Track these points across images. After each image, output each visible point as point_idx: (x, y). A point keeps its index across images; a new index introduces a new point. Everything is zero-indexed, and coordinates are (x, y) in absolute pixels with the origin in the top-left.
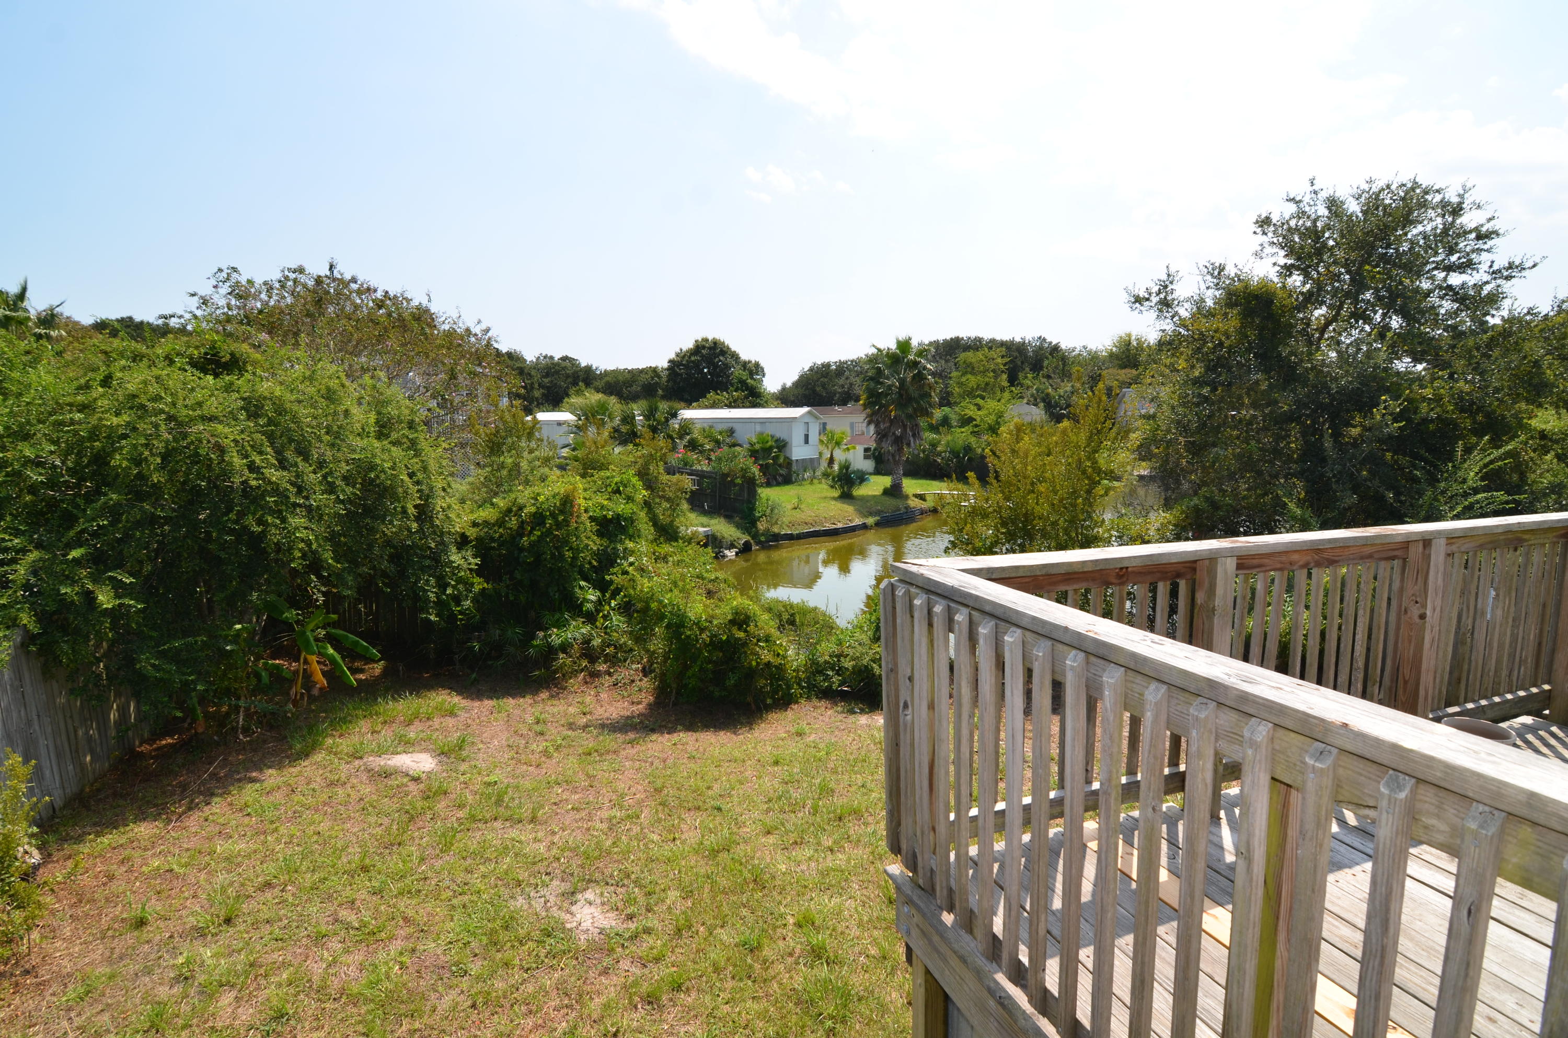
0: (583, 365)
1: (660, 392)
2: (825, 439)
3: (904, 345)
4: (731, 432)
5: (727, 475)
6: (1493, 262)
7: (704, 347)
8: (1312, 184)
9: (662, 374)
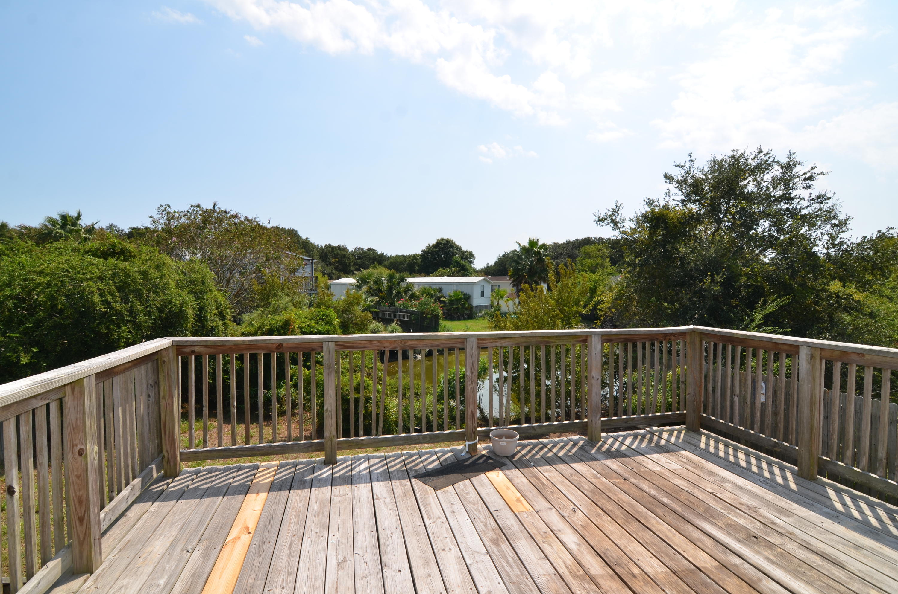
0: (379, 253)
1: (417, 268)
2: (494, 294)
3: (533, 243)
4: (440, 290)
5: (424, 313)
6: (811, 194)
7: (441, 243)
8: (690, 156)
9: (418, 258)
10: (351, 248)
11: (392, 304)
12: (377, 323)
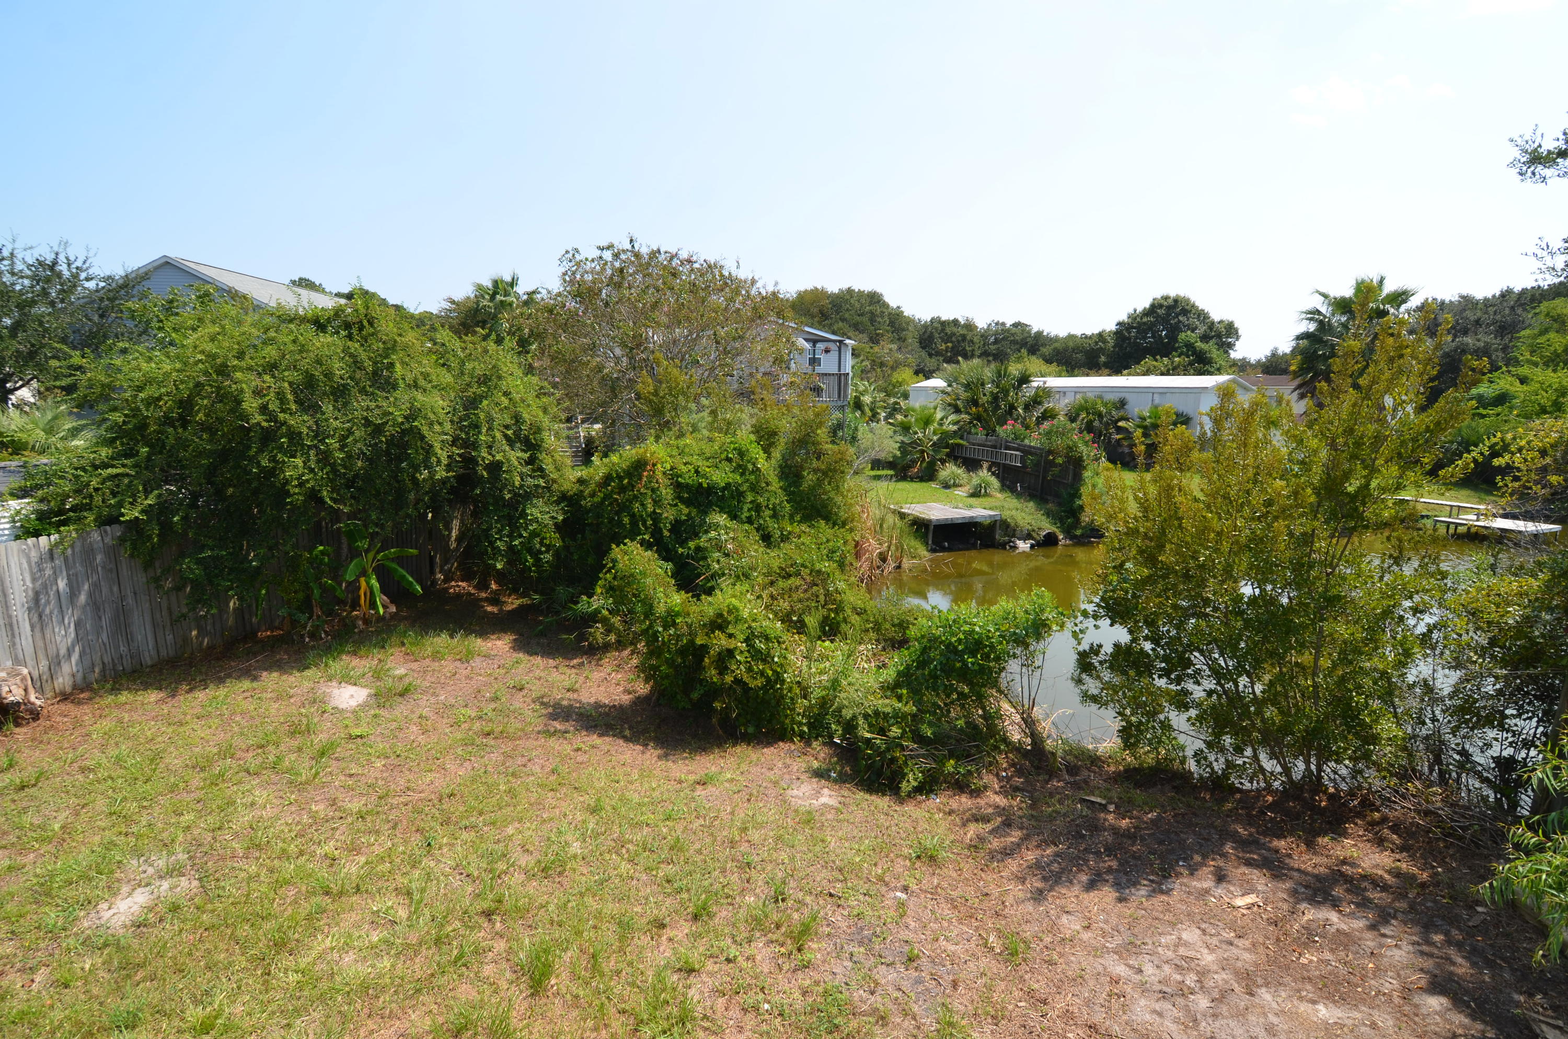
5: (1051, 452)
9: (1109, 339)
10: (981, 323)
11: (991, 431)
12: (954, 468)
